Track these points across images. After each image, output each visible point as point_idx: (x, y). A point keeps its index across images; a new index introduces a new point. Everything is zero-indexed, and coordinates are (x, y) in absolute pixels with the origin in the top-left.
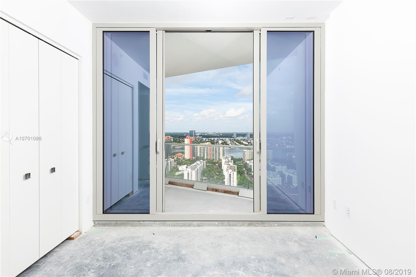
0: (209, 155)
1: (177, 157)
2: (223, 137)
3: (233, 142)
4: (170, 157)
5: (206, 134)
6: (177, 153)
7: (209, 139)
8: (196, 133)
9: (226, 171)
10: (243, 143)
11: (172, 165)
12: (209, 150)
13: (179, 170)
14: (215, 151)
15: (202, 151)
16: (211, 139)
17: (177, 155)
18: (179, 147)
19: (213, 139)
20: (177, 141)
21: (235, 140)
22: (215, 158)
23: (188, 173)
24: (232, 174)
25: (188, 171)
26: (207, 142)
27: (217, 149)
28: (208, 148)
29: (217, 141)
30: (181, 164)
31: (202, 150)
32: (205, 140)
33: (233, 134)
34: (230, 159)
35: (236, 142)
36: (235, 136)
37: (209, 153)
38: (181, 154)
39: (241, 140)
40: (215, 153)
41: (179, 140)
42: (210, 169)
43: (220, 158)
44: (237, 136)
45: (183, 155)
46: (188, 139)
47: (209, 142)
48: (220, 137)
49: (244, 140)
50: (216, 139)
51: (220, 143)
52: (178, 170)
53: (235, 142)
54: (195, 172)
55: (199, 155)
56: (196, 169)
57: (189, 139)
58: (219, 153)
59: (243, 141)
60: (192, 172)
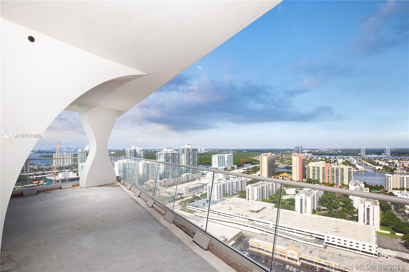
0: (327, 178)
1: (282, 177)
2: (343, 155)
3: (362, 162)
4: (273, 176)
5: (317, 151)
6: (282, 173)
7: (322, 157)
8: (303, 150)
9: (360, 203)
10: (380, 163)
11: (277, 187)
12: (326, 172)
13: (287, 193)
14: (335, 174)
15: (316, 173)
16: (325, 158)
17: (282, 175)
18: (283, 166)
19: (328, 157)
20: (279, 158)
21: (363, 159)
22: (335, 182)
23: (301, 200)
24: (371, 208)
25: (302, 197)
26: (320, 160)
27: (340, 171)
28: (326, 169)
29: (335, 160)
30: (288, 186)
31: (316, 171)
32: (317, 159)
33: (359, 151)
34: (363, 185)
35: (367, 162)
36: (363, 153)
37: (326, 176)
38: (287, 175)
39: (375, 159)
40: (335, 176)
41: (282, 157)
42: (330, 196)
43: (344, 183)
44: (367, 154)
45: (290, 176)
46: (296, 157)
47: (323, 160)
48: (339, 155)
49: (380, 159)
50: (333, 158)
51: (340, 163)
52: (285, 194)
53: (365, 162)
54: (310, 199)
55: (311, 177)
56: (312, 195)
57: (298, 157)
58: (342, 177)
59: (378, 161)
60: (306, 199)
